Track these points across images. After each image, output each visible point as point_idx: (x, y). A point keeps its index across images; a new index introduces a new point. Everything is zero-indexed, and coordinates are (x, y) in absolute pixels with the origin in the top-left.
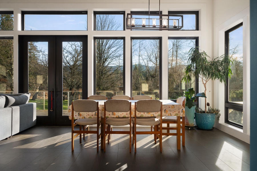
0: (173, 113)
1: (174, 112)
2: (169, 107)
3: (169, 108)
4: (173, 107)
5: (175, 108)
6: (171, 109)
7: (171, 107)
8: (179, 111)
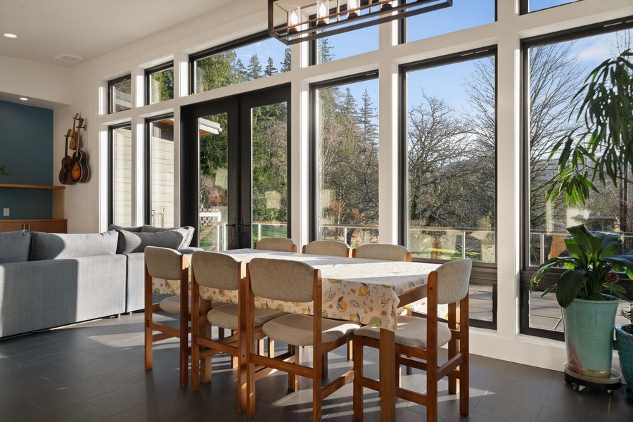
0: (366, 312)
1: (368, 310)
2: (353, 291)
3: (352, 293)
4: (363, 291)
5: (370, 298)
6: (356, 297)
7: (357, 293)
8: (383, 309)
